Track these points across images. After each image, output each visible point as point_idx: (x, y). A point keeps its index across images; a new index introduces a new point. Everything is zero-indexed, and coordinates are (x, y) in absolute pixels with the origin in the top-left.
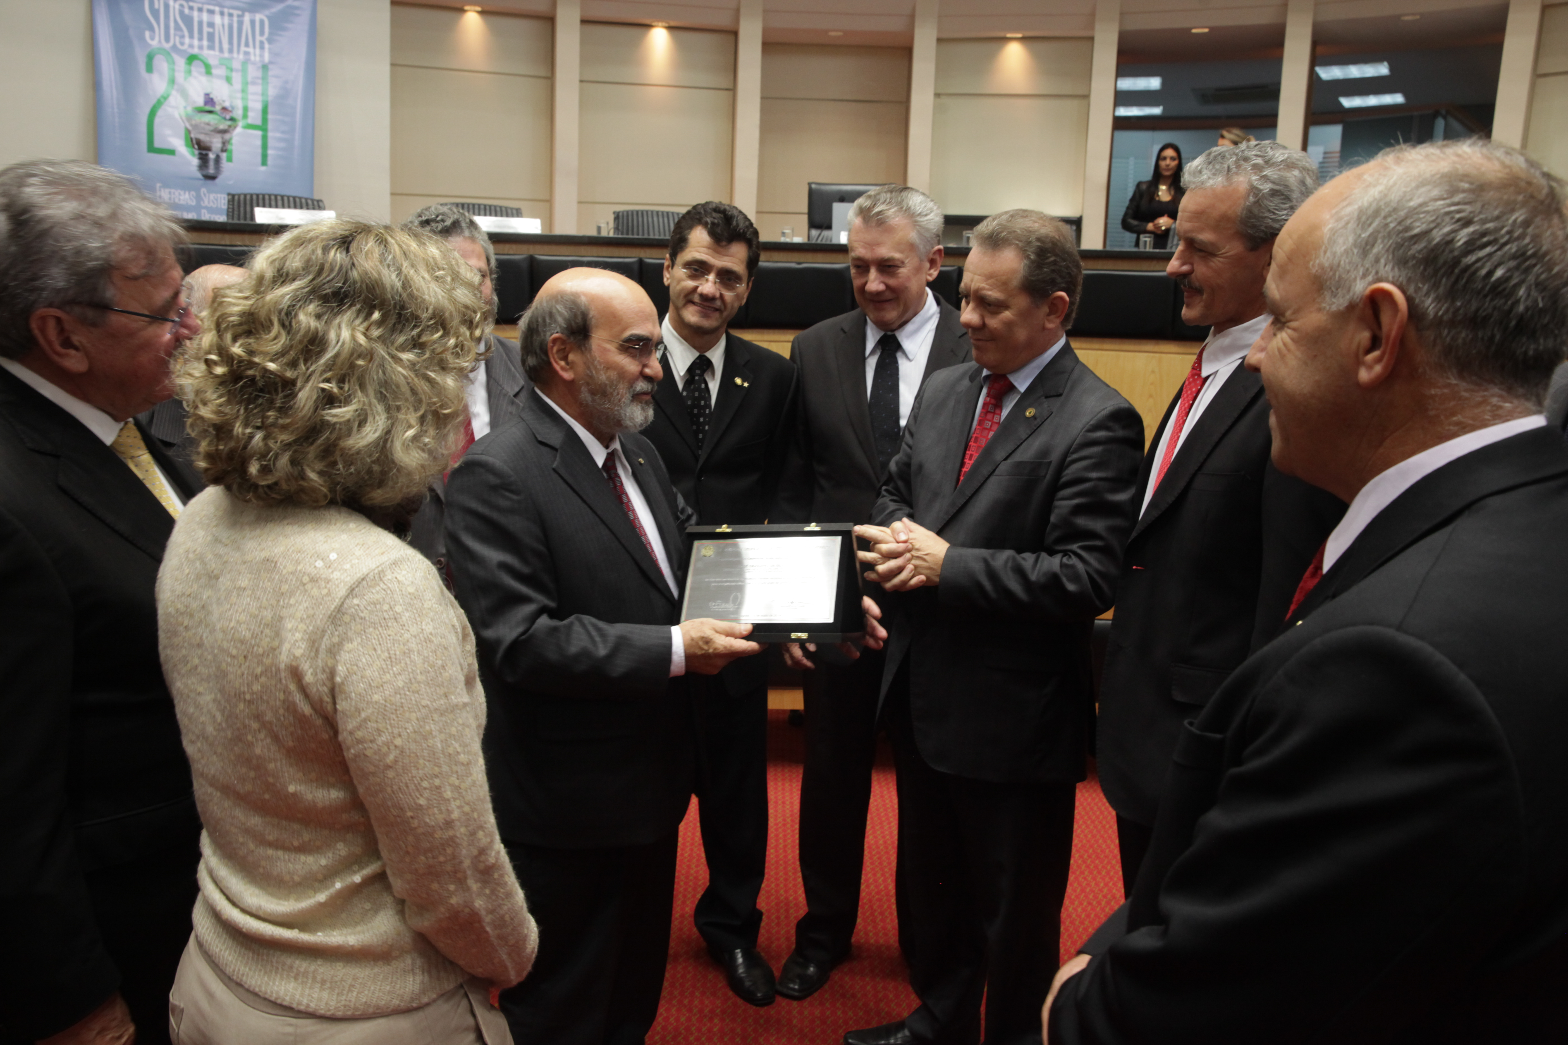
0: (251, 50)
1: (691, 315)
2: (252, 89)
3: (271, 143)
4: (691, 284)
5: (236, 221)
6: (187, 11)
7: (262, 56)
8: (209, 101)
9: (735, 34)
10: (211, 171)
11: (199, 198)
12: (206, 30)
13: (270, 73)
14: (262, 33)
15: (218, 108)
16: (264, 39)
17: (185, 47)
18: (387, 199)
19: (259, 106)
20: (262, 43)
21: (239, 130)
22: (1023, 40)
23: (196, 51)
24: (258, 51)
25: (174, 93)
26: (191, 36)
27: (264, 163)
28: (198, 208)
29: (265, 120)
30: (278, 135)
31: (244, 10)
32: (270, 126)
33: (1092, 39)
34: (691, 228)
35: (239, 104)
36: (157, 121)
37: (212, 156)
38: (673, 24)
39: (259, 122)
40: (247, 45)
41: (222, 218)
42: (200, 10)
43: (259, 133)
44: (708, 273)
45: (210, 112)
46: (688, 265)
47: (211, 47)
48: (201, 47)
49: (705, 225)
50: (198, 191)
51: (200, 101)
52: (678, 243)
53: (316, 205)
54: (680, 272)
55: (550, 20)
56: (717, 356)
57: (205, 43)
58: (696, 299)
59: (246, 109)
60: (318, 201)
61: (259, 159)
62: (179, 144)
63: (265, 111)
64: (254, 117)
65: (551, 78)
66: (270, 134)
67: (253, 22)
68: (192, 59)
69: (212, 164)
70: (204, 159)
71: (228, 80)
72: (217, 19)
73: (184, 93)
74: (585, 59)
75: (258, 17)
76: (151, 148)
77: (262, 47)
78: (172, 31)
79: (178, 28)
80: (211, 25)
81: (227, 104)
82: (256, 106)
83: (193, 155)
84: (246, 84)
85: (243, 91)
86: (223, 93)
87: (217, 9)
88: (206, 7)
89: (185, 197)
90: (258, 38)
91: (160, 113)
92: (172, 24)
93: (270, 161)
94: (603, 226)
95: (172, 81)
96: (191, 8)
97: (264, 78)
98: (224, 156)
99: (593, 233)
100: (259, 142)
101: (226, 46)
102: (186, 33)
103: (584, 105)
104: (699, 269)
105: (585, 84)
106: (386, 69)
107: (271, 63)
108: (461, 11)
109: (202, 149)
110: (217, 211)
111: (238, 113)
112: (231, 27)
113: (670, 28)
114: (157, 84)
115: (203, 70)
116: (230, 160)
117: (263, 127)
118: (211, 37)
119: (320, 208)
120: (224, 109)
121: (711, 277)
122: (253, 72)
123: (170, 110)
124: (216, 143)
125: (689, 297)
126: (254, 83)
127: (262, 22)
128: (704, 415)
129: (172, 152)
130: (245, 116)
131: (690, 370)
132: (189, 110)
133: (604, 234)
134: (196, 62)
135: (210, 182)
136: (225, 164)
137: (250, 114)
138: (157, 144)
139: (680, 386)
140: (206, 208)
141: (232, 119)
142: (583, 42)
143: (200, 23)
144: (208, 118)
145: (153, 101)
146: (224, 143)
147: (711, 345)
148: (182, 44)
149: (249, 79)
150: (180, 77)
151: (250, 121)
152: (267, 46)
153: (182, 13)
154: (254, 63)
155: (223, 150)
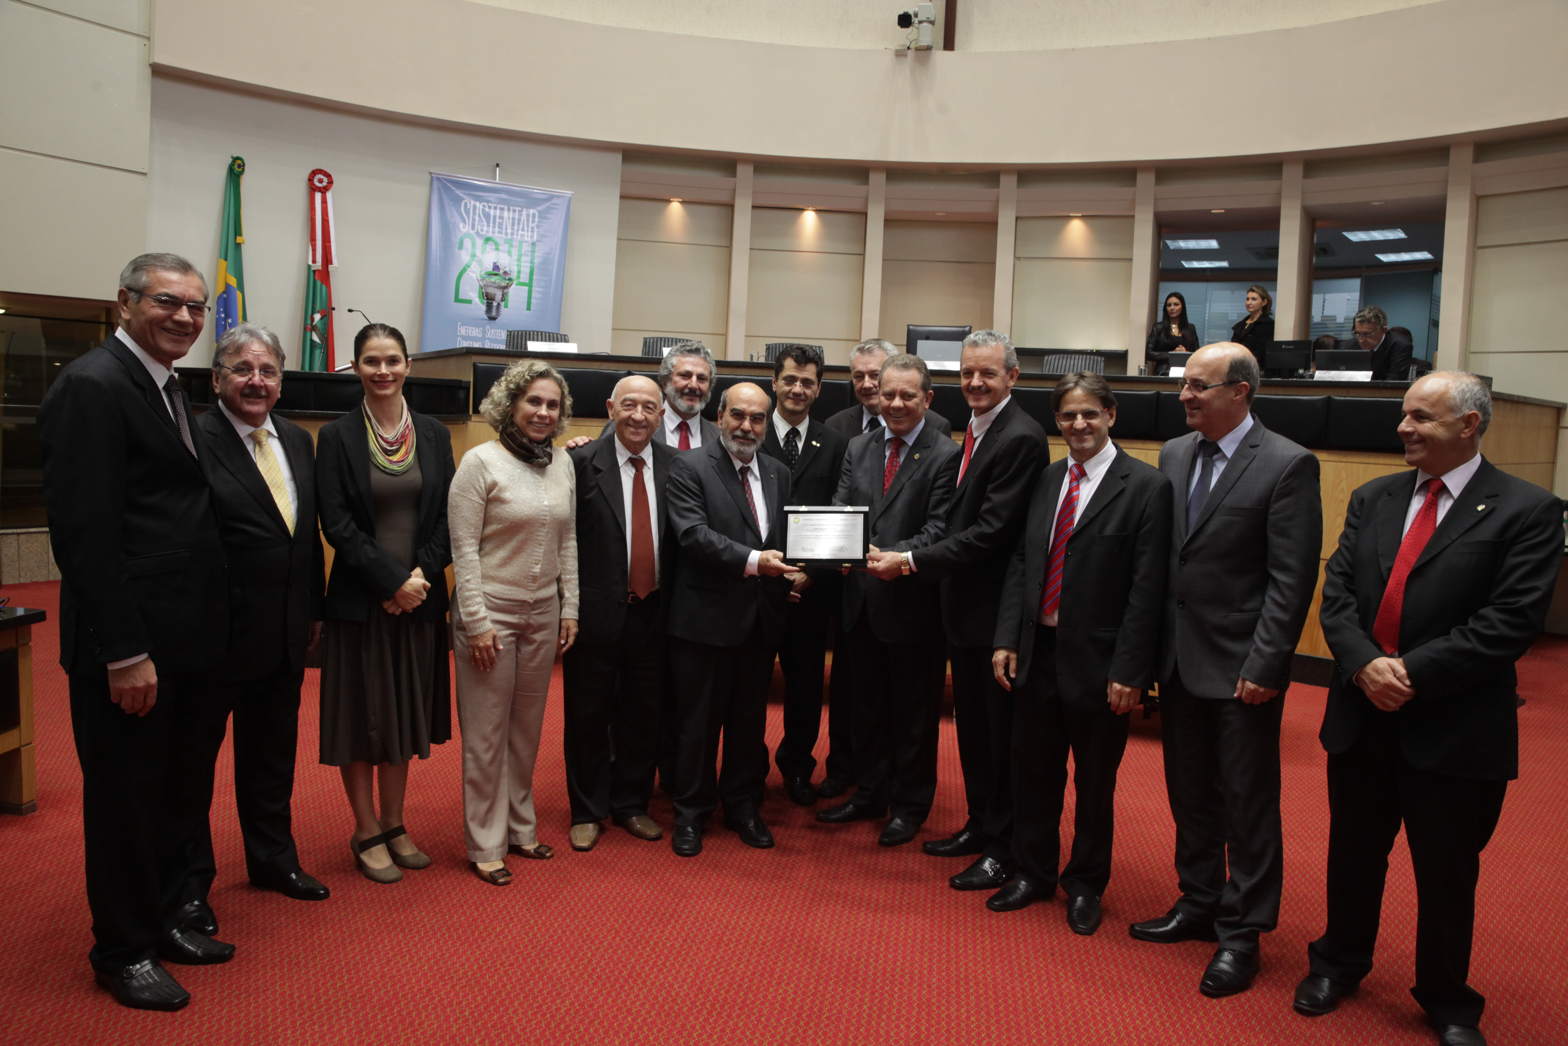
0: (525, 233)
1: (789, 404)
2: (524, 259)
3: (534, 295)
4: (787, 388)
5: (511, 349)
6: (487, 209)
7: (532, 237)
8: (496, 267)
9: (866, 214)
10: (494, 314)
11: (484, 332)
12: (498, 220)
13: (537, 248)
14: (533, 221)
15: (501, 272)
16: (534, 225)
17: (484, 233)
18: (609, 333)
19: (528, 270)
20: (533, 228)
21: (513, 286)
22: (1083, 217)
23: (490, 235)
24: (530, 234)
25: (474, 263)
26: (488, 226)
27: (529, 309)
28: (483, 339)
29: (531, 279)
30: (538, 289)
31: (523, 208)
32: (534, 283)
33: (1133, 217)
34: (785, 359)
35: (515, 269)
36: (462, 281)
37: (495, 304)
38: (819, 208)
39: (527, 281)
40: (523, 230)
41: (503, 347)
42: (495, 208)
43: (526, 288)
44: (796, 381)
45: (496, 275)
46: (785, 379)
47: (500, 233)
48: (494, 233)
49: (792, 357)
50: (484, 328)
51: (490, 268)
52: (778, 368)
53: (564, 339)
54: (781, 382)
55: (731, 206)
56: (803, 428)
57: (497, 229)
58: (791, 395)
59: (519, 272)
60: (565, 336)
61: (525, 306)
62: (474, 296)
63: (531, 273)
64: (524, 278)
65: (729, 247)
66: (534, 289)
67: (528, 215)
68: (488, 240)
69: (494, 309)
70: (489, 307)
71: (510, 254)
72: (506, 214)
73: (480, 263)
74: (754, 233)
75: (532, 211)
76: (457, 300)
77: (533, 231)
78: (476, 223)
79: (480, 221)
80: (501, 218)
81: (507, 269)
82: (526, 270)
83: (483, 303)
84: (520, 256)
85: (519, 260)
86: (506, 261)
87: (506, 207)
88: (499, 206)
89: (476, 332)
90: (531, 225)
91: (464, 276)
92: (477, 218)
93: (532, 308)
94: (755, 355)
95: (474, 256)
96: (490, 207)
97: (533, 252)
98: (503, 304)
99: (748, 360)
100: (526, 295)
101: (509, 231)
102: (485, 224)
103: (752, 265)
104: (791, 380)
105: (754, 251)
106: (613, 243)
107: (537, 241)
108: (669, 201)
109: (489, 299)
110: (496, 341)
111: (514, 276)
112: (514, 219)
113: (817, 211)
114: (465, 257)
115: (494, 247)
116: (506, 306)
117: (530, 285)
118: (500, 225)
119: (566, 341)
120: (505, 273)
121: (798, 383)
122: (526, 248)
123: (471, 274)
124: (498, 295)
125: (787, 395)
126: (526, 255)
127: (534, 215)
128: (795, 459)
129: (469, 302)
130: (518, 277)
131: (787, 435)
132: (483, 273)
133: (755, 360)
134: (490, 242)
135: (492, 322)
136: (503, 310)
137: (522, 275)
138: (461, 297)
139: (782, 444)
140: (488, 339)
141: (510, 279)
142: (753, 222)
143: (495, 217)
144: (494, 279)
145: (461, 268)
146: (503, 295)
147: (800, 422)
148: (482, 231)
149: (523, 253)
150: (478, 252)
151: (521, 280)
152: (536, 230)
153: (483, 210)
154: (526, 242)
155: (502, 300)
